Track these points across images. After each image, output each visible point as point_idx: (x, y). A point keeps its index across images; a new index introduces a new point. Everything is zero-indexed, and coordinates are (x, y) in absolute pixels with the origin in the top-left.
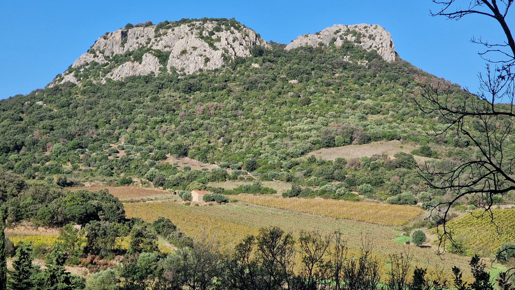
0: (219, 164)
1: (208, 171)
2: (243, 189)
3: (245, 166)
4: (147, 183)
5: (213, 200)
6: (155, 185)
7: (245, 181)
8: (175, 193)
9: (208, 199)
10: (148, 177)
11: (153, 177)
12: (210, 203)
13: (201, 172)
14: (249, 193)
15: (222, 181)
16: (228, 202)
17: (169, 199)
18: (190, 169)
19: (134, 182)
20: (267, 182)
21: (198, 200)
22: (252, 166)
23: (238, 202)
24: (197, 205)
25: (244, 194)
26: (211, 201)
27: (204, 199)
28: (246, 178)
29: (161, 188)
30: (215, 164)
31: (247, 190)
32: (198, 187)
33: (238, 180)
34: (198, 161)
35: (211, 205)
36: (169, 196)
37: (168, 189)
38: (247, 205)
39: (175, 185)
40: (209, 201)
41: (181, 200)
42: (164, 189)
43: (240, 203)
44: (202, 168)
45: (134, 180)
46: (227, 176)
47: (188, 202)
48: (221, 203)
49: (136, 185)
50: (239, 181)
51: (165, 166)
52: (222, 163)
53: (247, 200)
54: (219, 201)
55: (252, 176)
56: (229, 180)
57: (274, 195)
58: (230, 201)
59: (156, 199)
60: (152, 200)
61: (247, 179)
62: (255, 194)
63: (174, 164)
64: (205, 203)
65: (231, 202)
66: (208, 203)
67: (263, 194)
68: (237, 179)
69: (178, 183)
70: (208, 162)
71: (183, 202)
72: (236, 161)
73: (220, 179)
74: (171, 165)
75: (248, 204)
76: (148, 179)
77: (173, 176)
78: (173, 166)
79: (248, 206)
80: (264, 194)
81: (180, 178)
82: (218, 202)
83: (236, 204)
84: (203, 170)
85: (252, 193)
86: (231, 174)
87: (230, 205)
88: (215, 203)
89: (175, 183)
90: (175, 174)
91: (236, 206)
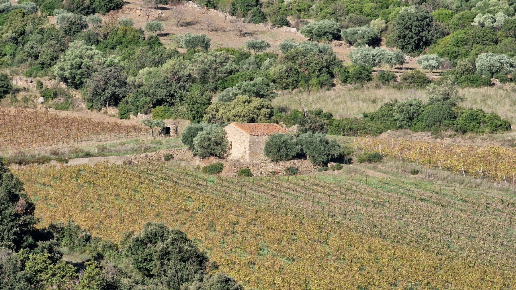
0: (304, 27)
1: (268, 50)
2: (396, 116)
3: (393, 33)
4: (63, 93)
5: (301, 156)
6: (90, 100)
7: (399, 88)
8: (167, 130)
9: (283, 151)
10: (67, 74)
11: (82, 74)
12: (289, 164)
13: (246, 56)
14: (416, 130)
15: (322, 85)
16: (349, 161)
17: (146, 150)
18: (206, 45)
19: (18, 90)
20: (472, 90)
21: (247, 156)
22: (417, 34)
23: (385, 159)
24: (247, 173)
25: (399, 132)
26: (294, 158)
27: (268, 152)
28: (399, 76)
29: (112, 111)
30: (288, 24)
31: (411, 119)
32: (245, 109)
33: (373, 83)
34: (230, 17)
35: (293, 171)
36: (147, 139)
37: (136, 114)
38: (415, 172)
39: (160, 102)
40: (287, 157)
41: (189, 154)
42: (124, 115)
43: (388, 164)
44: (248, 40)
45: (18, 82)
46: (335, 70)
47: (214, 161)
48: (325, 164)
49: (26, 100)
50: (377, 87)
51: (120, 33)
52: (313, 23)
53: (414, 155)
54: (320, 159)
55: (419, 68)
56: (345, 81)
57: (501, 135)
58: (355, 159)
59: (103, 151)
60: (88, 155)
61: (405, 79)
62: (437, 134)
63: (151, 28)
64: (272, 166)
65: (361, 161)
66: (283, 165)
67: (465, 132)
68: (370, 79)
69: (172, 96)
70: (263, 18)
71: (198, 162)
72: (363, 17)
73: (314, 80)
74: (142, 32)
75: (418, 167)
76: (65, 80)
77: (154, 69)
78: (147, 34)
79: (419, 176)
80: (469, 135)
81: (179, 79)
82: (315, 162)
83: (375, 168)
84: (253, 46)
85: (428, 128)
86: (348, 63)
87: (355, 171)
88: (306, 164)
89: (161, 93)
90: (158, 64)
91: (379, 175)
